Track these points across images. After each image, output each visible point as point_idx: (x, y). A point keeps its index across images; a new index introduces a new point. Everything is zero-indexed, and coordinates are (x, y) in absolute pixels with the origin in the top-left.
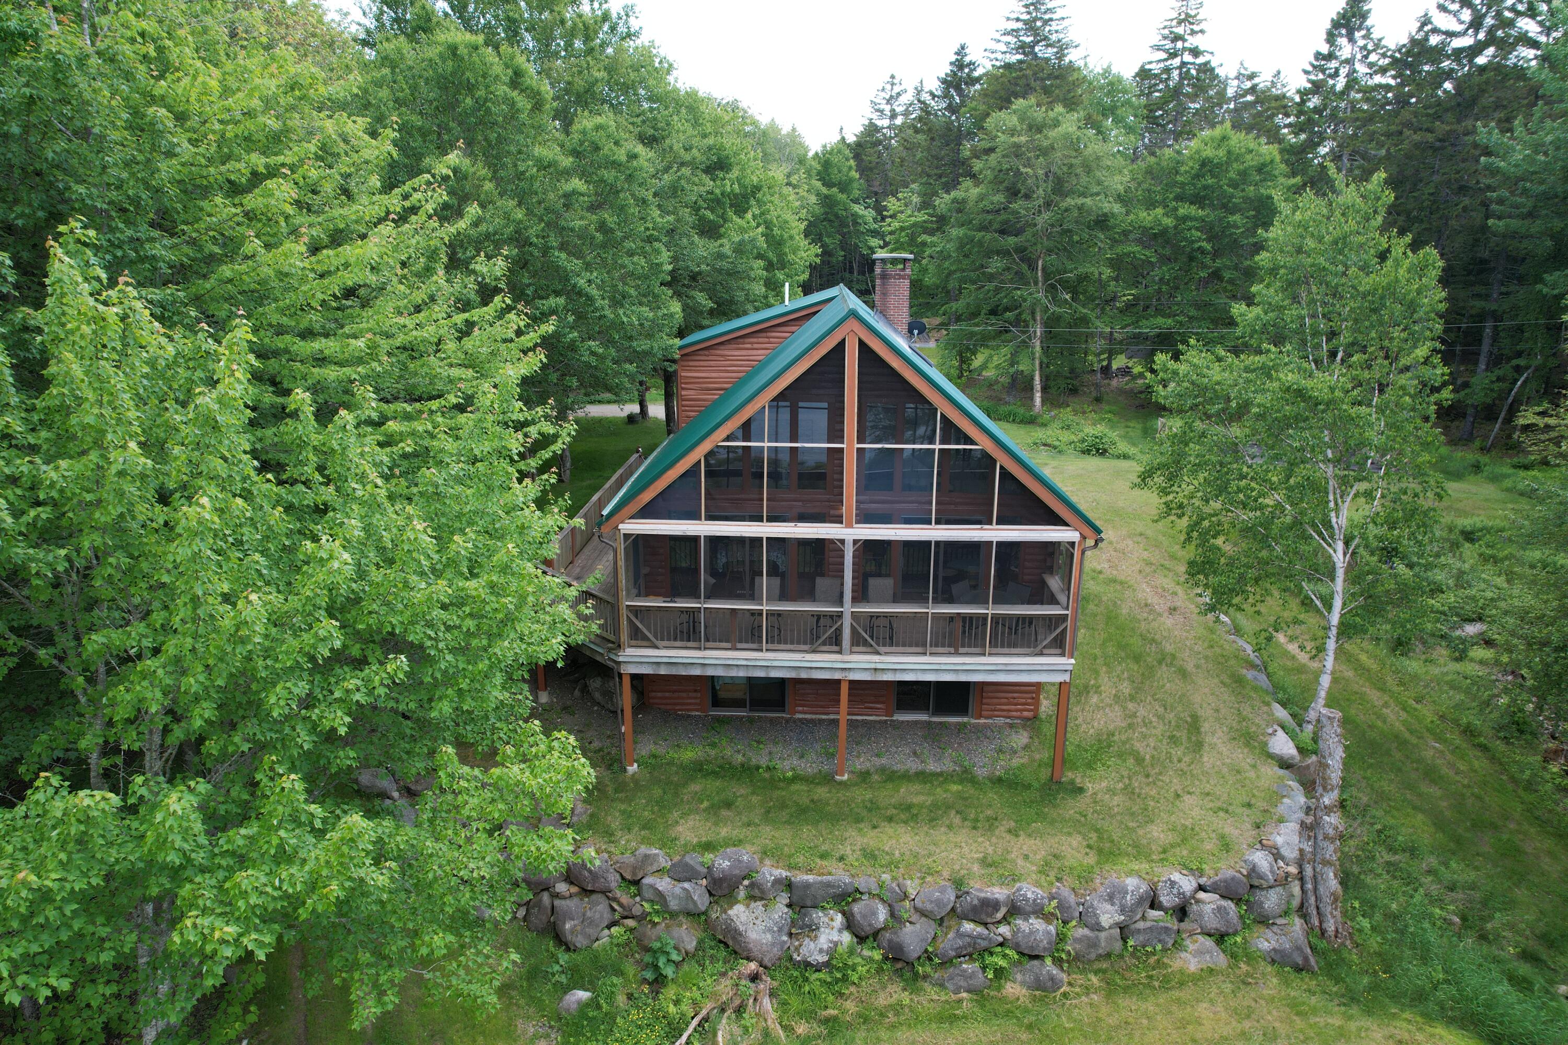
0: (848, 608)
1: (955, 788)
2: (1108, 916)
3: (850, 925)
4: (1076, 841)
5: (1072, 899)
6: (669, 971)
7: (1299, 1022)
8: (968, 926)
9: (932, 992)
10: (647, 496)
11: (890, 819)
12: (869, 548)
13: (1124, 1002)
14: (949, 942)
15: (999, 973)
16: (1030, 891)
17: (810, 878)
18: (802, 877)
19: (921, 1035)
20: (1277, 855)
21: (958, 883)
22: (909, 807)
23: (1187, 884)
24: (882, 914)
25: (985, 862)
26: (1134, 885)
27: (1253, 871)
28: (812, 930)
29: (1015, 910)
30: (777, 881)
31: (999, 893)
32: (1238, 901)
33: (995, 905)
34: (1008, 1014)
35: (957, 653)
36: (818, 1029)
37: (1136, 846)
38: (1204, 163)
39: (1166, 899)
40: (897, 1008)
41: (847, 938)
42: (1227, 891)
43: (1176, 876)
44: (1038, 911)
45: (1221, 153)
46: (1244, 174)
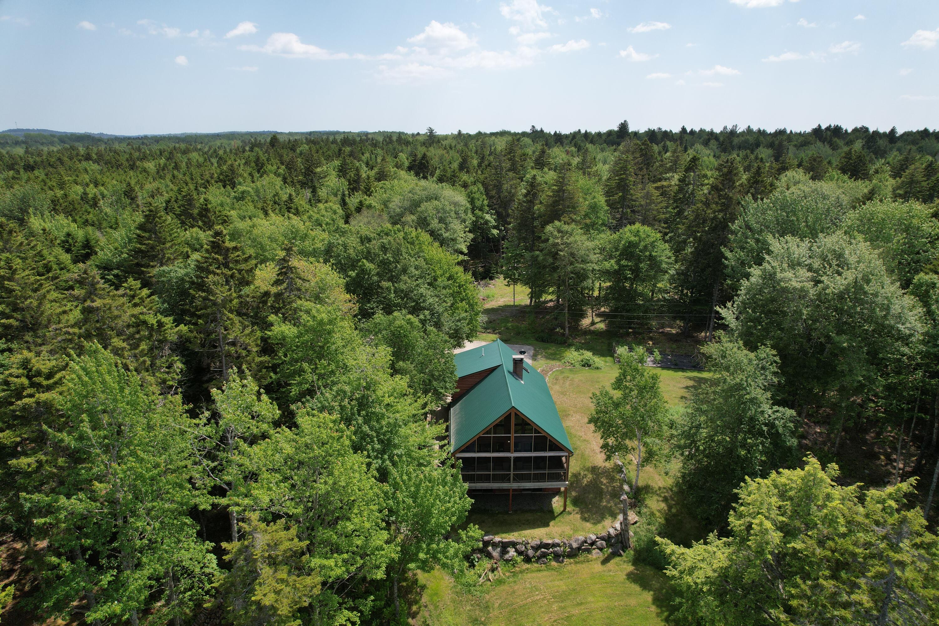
0: (512, 473)
1: (539, 514)
2: (575, 545)
3: (517, 551)
4: (568, 527)
5: (567, 542)
6: (476, 563)
7: (617, 567)
8: (543, 550)
9: (536, 565)
10: (463, 448)
11: (524, 524)
12: (516, 459)
13: (578, 565)
14: (538, 553)
15: (550, 559)
16: (557, 541)
17: (507, 540)
18: (504, 540)
19: (534, 575)
20: (616, 529)
21: (540, 540)
22: (528, 520)
23: (594, 537)
24: (524, 548)
25: (546, 534)
26: (582, 538)
27: (609, 534)
28: (508, 552)
29: (554, 545)
30: (499, 542)
31: (550, 541)
32: (605, 541)
33: (549, 544)
34: (552, 569)
35: (539, 482)
36: (510, 574)
37: (583, 528)
38: (630, 243)
39: (589, 541)
40: (527, 569)
41: (515, 554)
42: (602, 538)
43: (591, 536)
44: (558, 545)
45: (637, 239)
46: (646, 247)
